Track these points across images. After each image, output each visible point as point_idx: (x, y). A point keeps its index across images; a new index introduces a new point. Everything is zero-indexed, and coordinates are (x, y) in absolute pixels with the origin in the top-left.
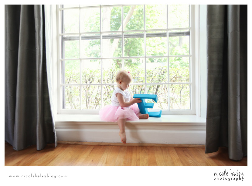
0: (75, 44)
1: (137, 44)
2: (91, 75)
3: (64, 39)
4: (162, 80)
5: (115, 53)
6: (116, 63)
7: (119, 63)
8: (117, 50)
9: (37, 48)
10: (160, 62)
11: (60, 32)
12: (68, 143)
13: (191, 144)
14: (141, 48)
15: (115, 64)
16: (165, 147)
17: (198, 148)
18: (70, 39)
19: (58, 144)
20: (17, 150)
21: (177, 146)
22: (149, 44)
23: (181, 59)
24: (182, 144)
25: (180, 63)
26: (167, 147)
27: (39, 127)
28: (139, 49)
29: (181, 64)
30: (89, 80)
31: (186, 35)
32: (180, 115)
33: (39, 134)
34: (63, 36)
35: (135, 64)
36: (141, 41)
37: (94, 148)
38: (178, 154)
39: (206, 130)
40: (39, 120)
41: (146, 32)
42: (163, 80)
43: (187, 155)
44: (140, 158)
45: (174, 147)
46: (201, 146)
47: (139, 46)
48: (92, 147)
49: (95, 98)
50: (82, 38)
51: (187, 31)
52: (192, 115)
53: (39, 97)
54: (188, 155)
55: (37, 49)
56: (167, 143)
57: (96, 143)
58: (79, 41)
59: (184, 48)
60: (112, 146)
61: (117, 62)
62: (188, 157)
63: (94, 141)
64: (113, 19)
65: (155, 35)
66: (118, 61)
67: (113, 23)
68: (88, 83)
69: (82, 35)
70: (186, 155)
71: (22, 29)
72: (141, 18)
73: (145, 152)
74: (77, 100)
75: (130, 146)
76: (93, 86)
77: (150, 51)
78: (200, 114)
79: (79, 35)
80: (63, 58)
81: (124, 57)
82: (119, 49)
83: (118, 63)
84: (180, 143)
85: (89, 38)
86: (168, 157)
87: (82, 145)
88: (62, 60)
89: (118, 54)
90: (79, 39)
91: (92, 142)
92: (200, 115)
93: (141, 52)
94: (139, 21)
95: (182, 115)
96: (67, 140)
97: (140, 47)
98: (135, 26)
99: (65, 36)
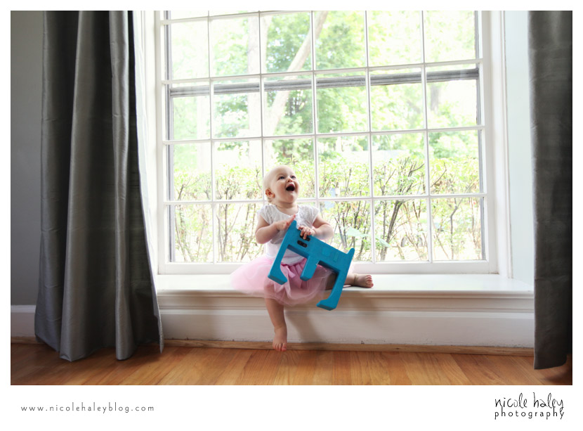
0: (182, 110)
1: (330, 107)
2: (231, 180)
3: (171, 93)
4: (406, 189)
5: (278, 130)
6: (280, 153)
7: (288, 152)
8: (283, 124)
9: (117, 114)
10: (385, 149)
11: (163, 77)
12: (187, 344)
13: (493, 347)
14: (338, 116)
15: (277, 155)
16: (429, 353)
17: (513, 355)
18: (183, 92)
19: (167, 346)
20: (70, 360)
21: (459, 350)
22: (359, 106)
23: (436, 142)
24: (472, 345)
25: (434, 150)
26: (433, 353)
27: (122, 304)
28: (334, 118)
29: (438, 154)
30: (226, 193)
31: (470, 77)
32: (458, 273)
33: (122, 322)
34: (168, 85)
35: (326, 155)
36: (340, 99)
37: (251, 357)
38: (464, 370)
39: (534, 311)
40: (122, 287)
41: (370, 73)
42: (409, 189)
43: (488, 372)
44: (371, 380)
45: (451, 354)
46: (518, 350)
47: (335, 112)
48: (248, 354)
49: (239, 236)
50: (216, 91)
51: (473, 67)
52: (489, 273)
53: (121, 232)
54: (491, 374)
55: (117, 116)
56: (434, 344)
57: (256, 343)
58: (208, 97)
59: (444, 114)
60: (295, 352)
61: (282, 152)
62: (491, 378)
63: (251, 340)
64: (273, 49)
65: (392, 80)
66: (284, 150)
67: (271, 58)
68: (224, 199)
69: (215, 83)
70: (486, 374)
71: (81, 70)
72: (338, 44)
73: (381, 366)
74: (197, 242)
75: (340, 351)
76: (238, 205)
77: (361, 124)
78: (510, 271)
79: (207, 83)
80: (169, 139)
81: (317, 133)
82: (288, 120)
83: (284, 154)
84: (465, 344)
85: (232, 90)
86: (439, 377)
87: (221, 348)
88: (168, 142)
89: (286, 132)
90: (209, 93)
91: (246, 342)
92: (512, 275)
93: (341, 126)
94: (334, 52)
95: (463, 273)
96: (186, 338)
97: (337, 114)
98: (326, 63)
99: (175, 86)
